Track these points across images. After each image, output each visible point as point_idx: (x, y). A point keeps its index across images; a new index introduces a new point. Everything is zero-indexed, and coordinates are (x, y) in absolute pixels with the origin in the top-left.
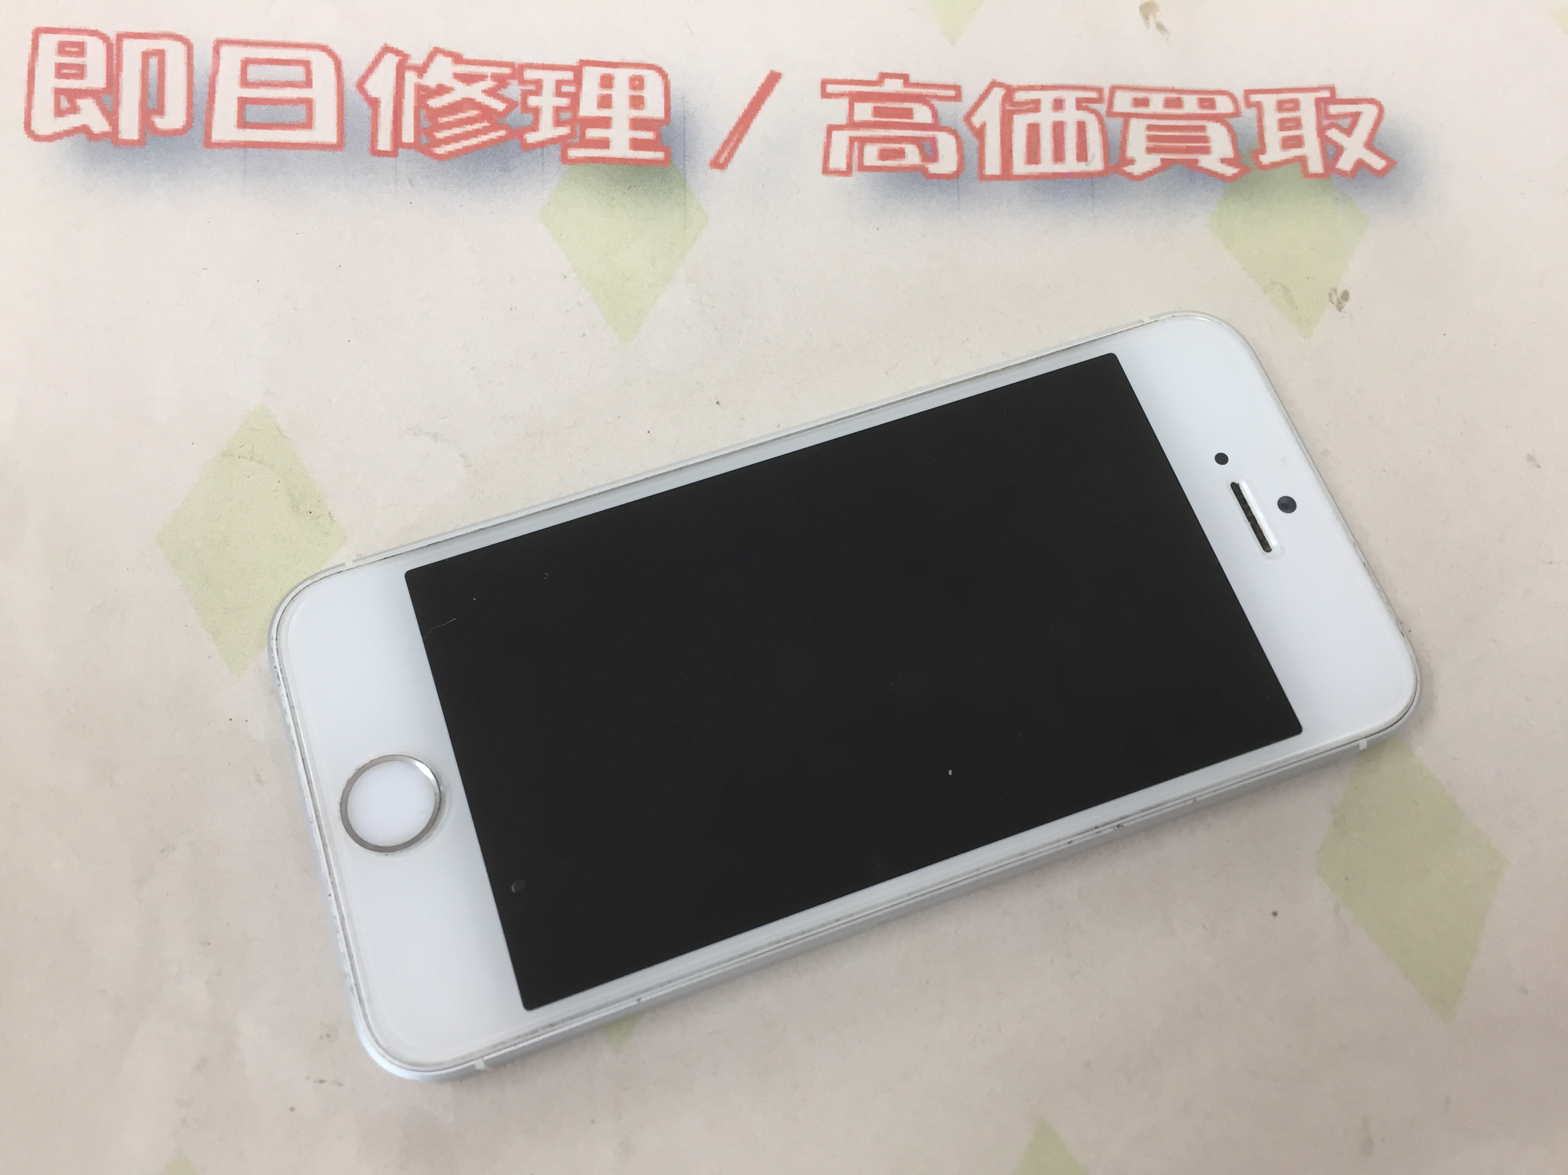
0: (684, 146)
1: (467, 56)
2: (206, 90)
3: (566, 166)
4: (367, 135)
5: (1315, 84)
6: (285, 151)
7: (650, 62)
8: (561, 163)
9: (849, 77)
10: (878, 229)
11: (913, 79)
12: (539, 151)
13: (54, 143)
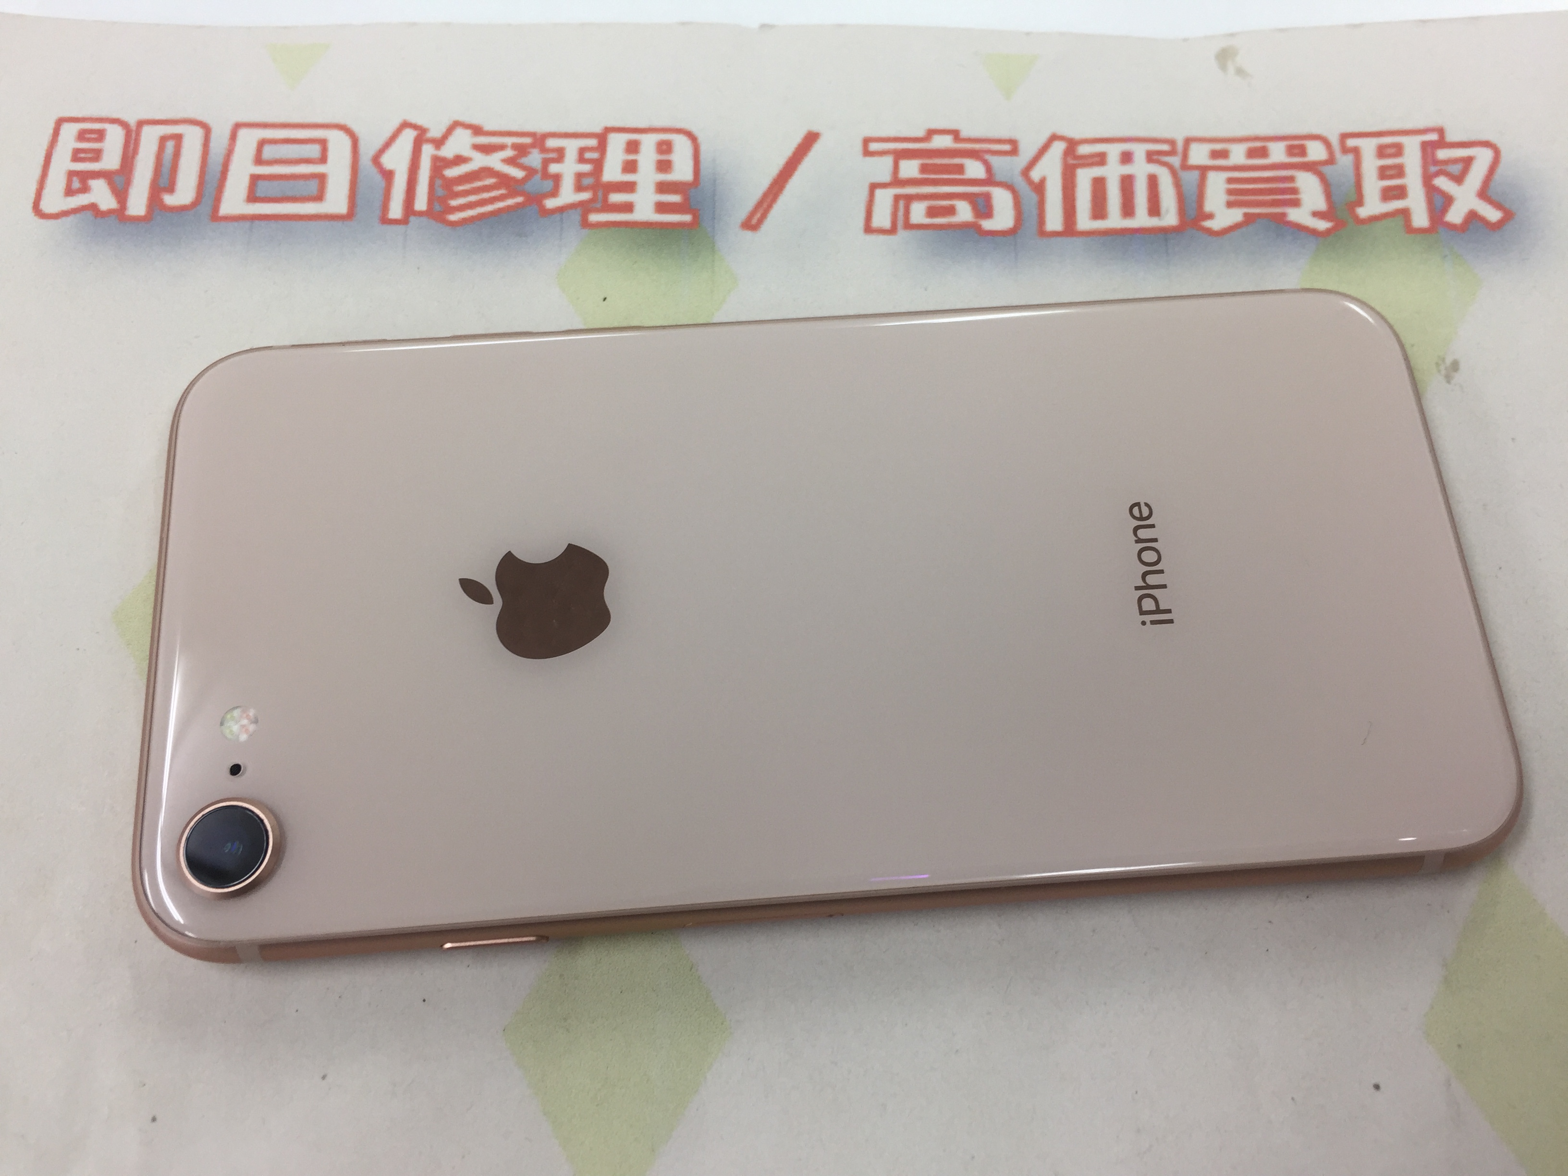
0: (714, 208)
1: (488, 127)
2: (219, 168)
3: (587, 230)
4: (378, 204)
5: (1421, 124)
6: (293, 224)
7: (679, 125)
8: (580, 227)
9: (892, 133)
10: (926, 290)
11: (964, 134)
12: (557, 217)
13: (59, 221)
